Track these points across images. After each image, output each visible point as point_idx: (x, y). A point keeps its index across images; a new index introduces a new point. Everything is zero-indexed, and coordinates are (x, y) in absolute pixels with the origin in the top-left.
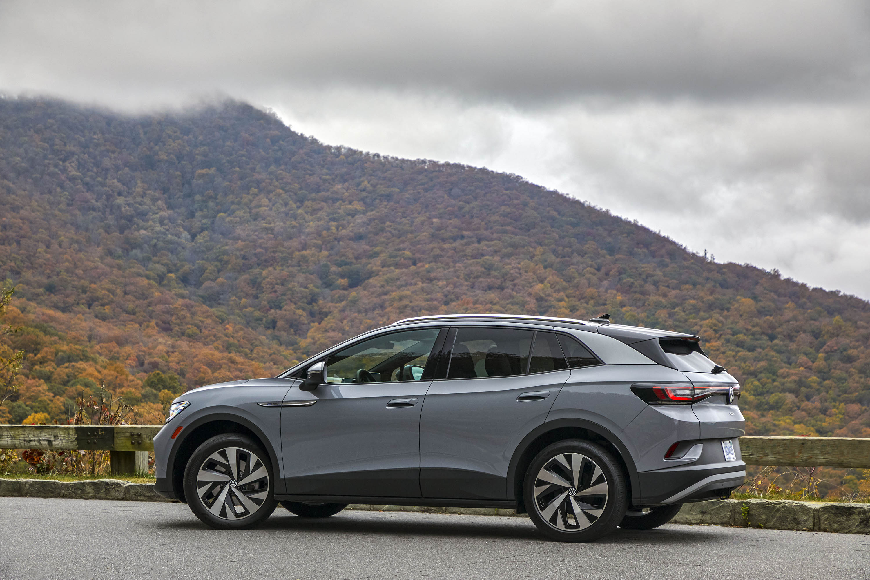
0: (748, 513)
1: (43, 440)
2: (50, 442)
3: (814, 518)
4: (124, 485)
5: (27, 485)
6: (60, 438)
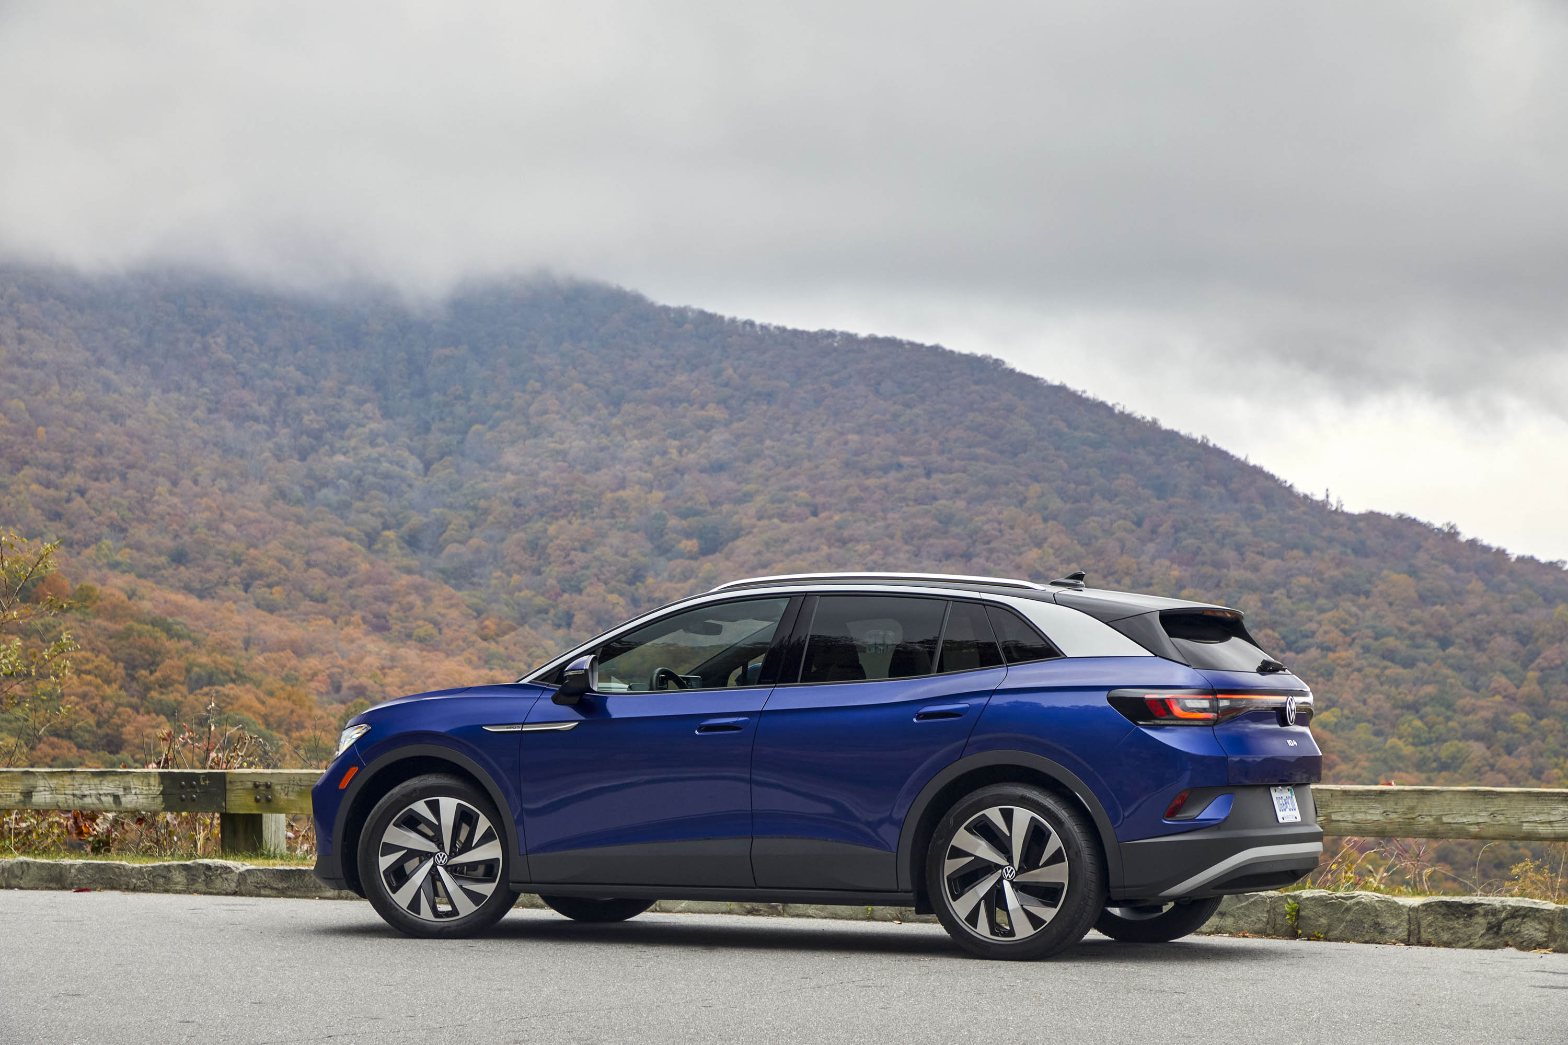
0: (1297, 914)
1: (106, 795)
2: (116, 798)
3: (1409, 921)
4: (237, 869)
5: (73, 871)
6: (133, 792)
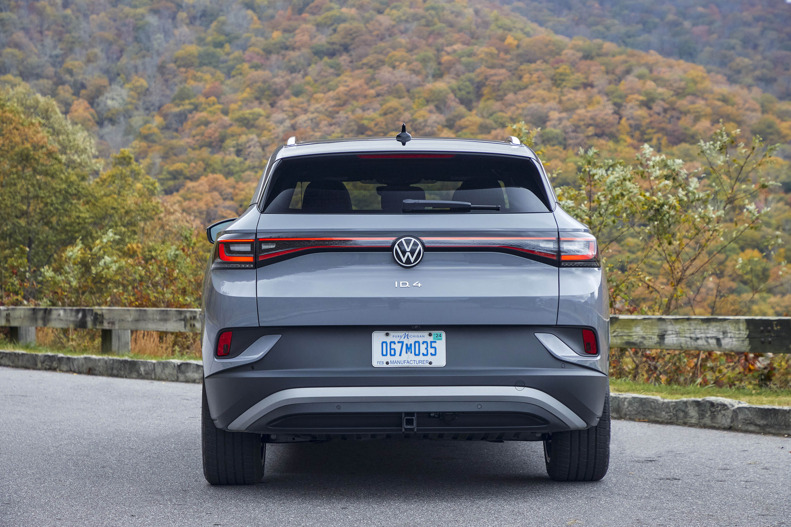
1: (711, 338)
2: (718, 340)
4: (733, 406)
5: (626, 403)
6: (729, 335)
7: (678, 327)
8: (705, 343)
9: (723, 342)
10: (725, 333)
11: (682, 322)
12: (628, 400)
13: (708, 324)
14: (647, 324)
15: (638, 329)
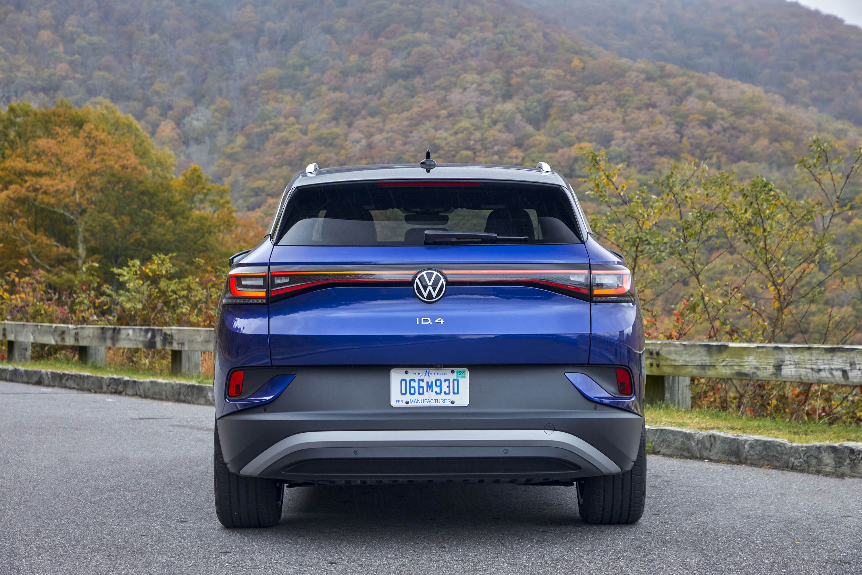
1: (837, 369)
6: (858, 367)
7: (797, 357)
8: (829, 376)
9: (850, 374)
10: (852, 364)
11: (802, 352)
12: (749, 442)
13: (832, 354)
14: (760, 352)
15: (751, 358)
